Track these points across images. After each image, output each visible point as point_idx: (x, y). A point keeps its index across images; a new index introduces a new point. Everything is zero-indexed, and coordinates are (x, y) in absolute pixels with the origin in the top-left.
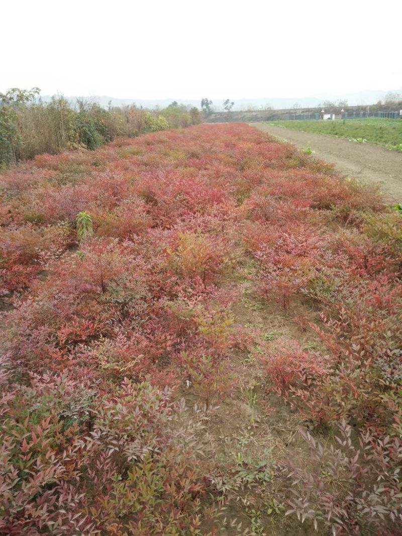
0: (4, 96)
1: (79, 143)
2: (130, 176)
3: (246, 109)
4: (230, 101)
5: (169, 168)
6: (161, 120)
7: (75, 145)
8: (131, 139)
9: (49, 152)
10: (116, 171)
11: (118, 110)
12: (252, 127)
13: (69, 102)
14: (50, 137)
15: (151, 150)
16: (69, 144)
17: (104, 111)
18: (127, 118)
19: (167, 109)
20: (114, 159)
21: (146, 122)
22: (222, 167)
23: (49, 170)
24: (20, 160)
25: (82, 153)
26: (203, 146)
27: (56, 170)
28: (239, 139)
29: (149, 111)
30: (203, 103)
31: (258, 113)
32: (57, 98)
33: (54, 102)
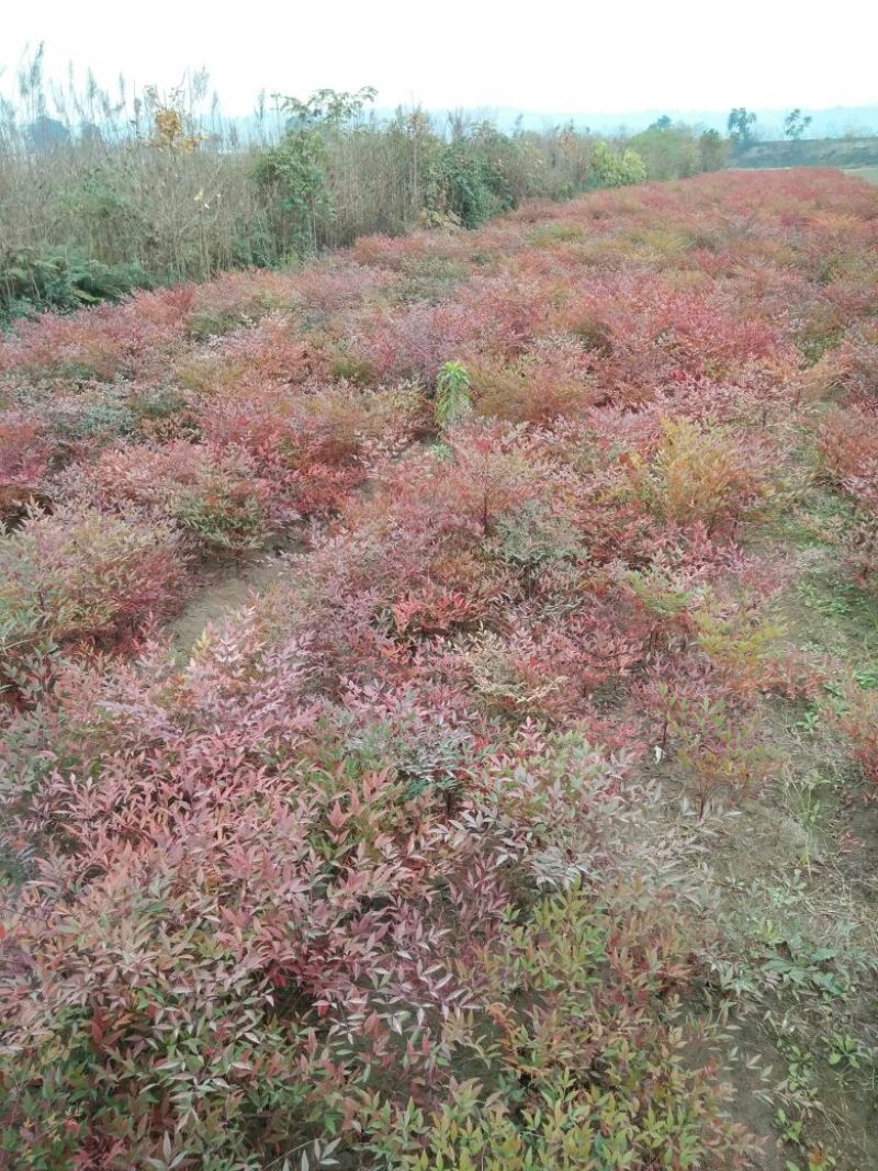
0: (303, 108)
1: (446, 212)
2: (552, 288)
3: (842, 134)
4: (803, 115)
5: (644, 271)
6: (628, 161)
7: (437, 217)
8: (556, 205)
9: (384, 232)
10: (523, 275)
11: (535, 139)
12: (853, 179)
13: (432, 119)
14: (389, 197)
15: (603, 229)
16: (423, 214)
17: (505, 140)
18: (553, 155)
19: (647, 133)
20: (519, 250)
21: (594, 165)
22: (771, 272)
23: (382, 269)
24: (325, 247)
25: (448, 235)
26: (727, 222)
27: (396, 270)
28: (818, 206)
29: (605, 140)
30: (733, 120)
31: (871, 143)
32: (408, 111)
33: (401, 119)
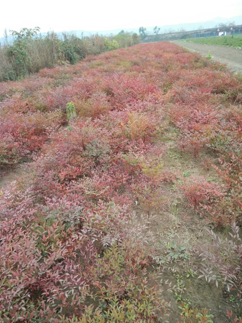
0: (19, 34)
1: (65, 60)
2: (96, 79)
3: (168, 32)
4: (158, 28)
5: (120, 73)
6: (114, 43)
7: (63, 62)
8: (96, 56)
9: (47, 67)
10: (88, 76)
11: (88, 38)
12: (172, 43)
13: (58, 35)
14: (48, 57)
15: (109, 62)
16: (59, 61)
17: (79, 39)
18: (93, 42)
19: (118, 35)
20: (87, 69)
21: (105, 45)
22: (153, 70)
23: (48, 78)
24: (31, 73)
25: (67, 67)
26: (141, 58)
27: (52, 78)
28: (164, 52)
29: (107, 38)
30: (140, 30)
31: (176, 34)
32: (50, 33)
33: (49, 35)
